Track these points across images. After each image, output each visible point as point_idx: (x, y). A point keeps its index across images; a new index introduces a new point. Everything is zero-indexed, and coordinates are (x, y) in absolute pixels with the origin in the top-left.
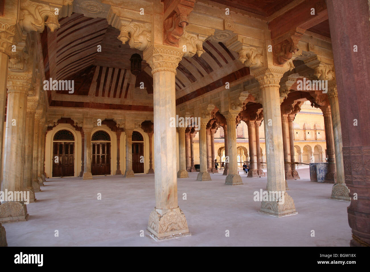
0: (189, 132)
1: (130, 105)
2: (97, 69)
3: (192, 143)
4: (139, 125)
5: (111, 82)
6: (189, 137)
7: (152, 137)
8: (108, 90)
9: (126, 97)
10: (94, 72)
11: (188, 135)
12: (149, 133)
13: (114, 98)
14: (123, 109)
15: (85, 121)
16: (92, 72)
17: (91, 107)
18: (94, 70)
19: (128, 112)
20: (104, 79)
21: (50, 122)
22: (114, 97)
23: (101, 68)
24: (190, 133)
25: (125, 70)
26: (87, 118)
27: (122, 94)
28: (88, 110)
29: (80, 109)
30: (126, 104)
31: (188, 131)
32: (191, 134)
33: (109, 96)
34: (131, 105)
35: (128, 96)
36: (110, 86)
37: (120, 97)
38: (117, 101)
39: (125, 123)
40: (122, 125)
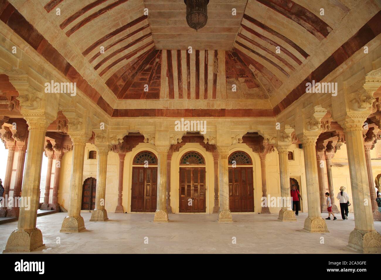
0: (324, 150)
1: (222, 109)
2: (164, 55)
3: (330, 166)
4: (239, 140)
5: (189, 74)
6: (323, 157)
7: (265, 158)
8: (186, 88)
9: (214, 96)
10: (161, 61)
11: (322, 155)
12: (261, 152)
13: (198, 100)
14: (213, 116)
15: (157, 136)
16: (157, 60)
17: (166, 116)
18: (160, 57)
19: (221, 120)
20: (177, 71)
21: (112, 139)
22: (196, 98)
23: (169, 52)
24: (325, 152)
25: (206, 51)
26: (160, 131)
27: (209, 92)
28: (162, 120)
29: (150, 119)
30: (216, 107)
31: (322, 149)
32: (327, 153)
33: (189, 97)
34: (224, 109)
35: (218, 94)
36: (187, 80)
37: (206, 97)
38: (201, 104)
39: (216, 136)
40: (212, 139)
